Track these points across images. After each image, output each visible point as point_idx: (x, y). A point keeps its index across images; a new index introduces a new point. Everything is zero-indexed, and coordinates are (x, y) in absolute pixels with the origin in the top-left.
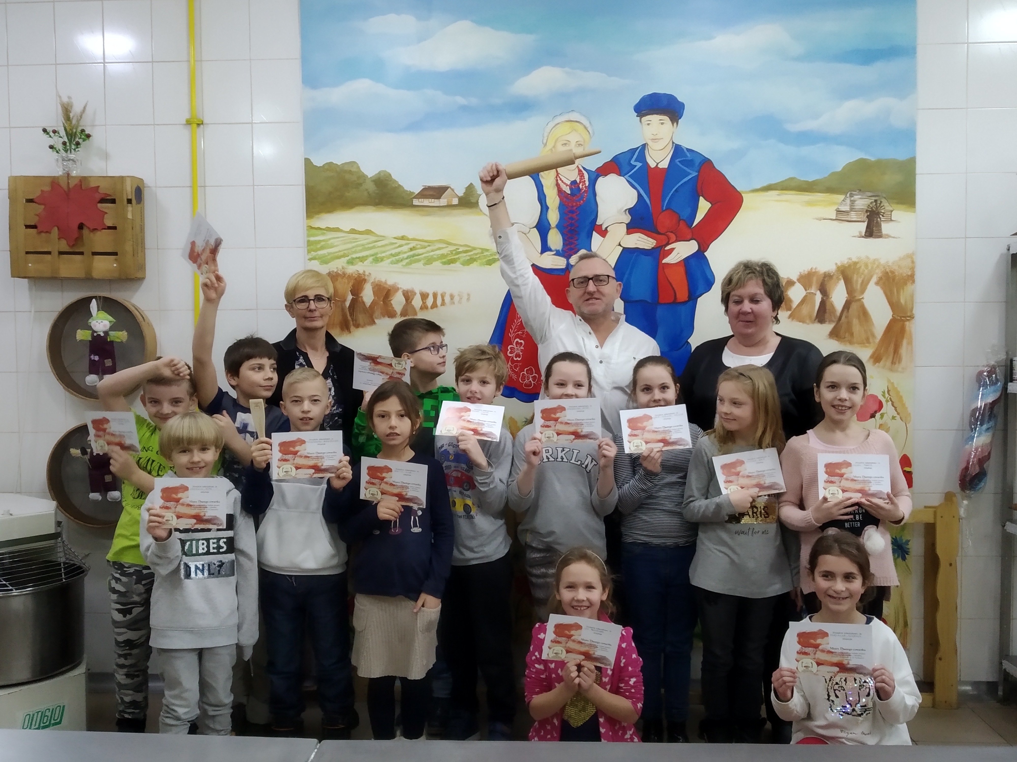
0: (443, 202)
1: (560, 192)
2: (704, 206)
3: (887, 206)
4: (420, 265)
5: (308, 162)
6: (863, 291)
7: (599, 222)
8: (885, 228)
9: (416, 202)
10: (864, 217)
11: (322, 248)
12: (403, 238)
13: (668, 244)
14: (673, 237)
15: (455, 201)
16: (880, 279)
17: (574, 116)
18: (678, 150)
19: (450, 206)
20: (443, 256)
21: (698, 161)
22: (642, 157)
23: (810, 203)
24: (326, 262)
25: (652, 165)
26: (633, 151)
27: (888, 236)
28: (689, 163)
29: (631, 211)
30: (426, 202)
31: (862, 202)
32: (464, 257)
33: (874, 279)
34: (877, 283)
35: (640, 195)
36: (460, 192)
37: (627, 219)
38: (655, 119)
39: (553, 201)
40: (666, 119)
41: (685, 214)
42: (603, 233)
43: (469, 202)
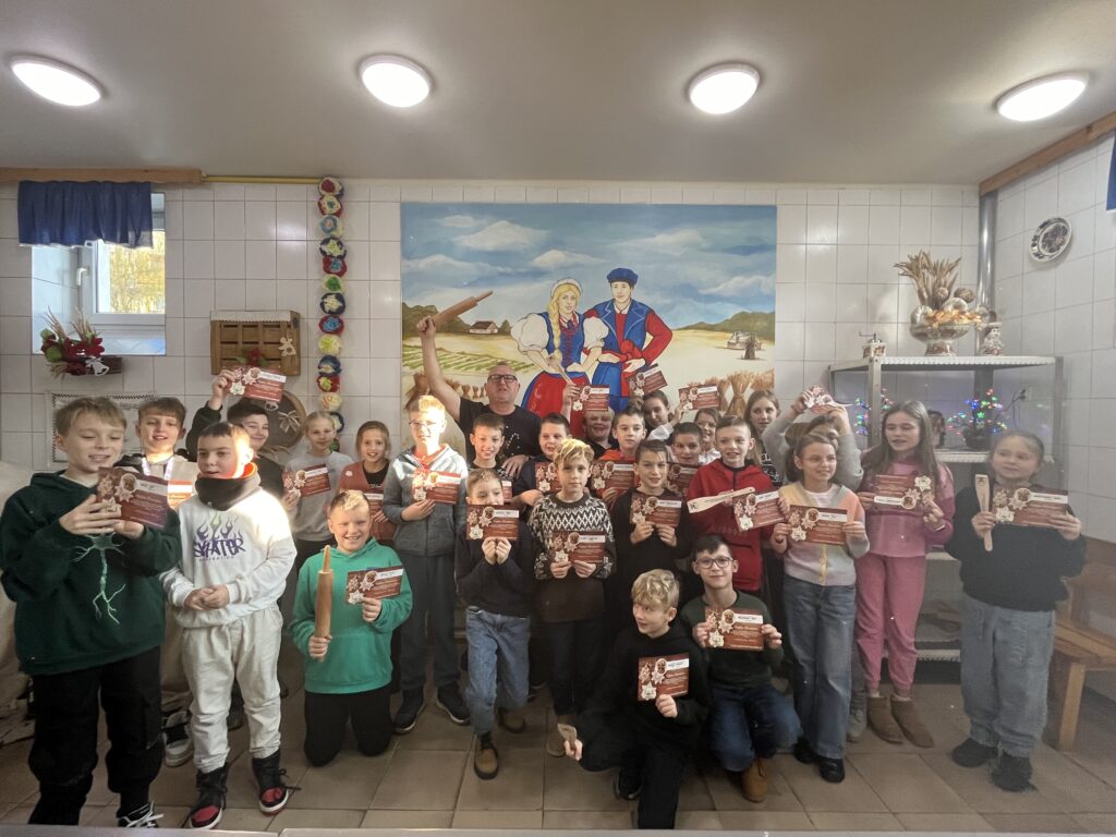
0: (488, 331)
1: (561, 327)
2: (649, 338)
3: (758, 341)
4: (473, 370)
5: (404, 304)
6: (743, 392)
7: (585, 346)
8: (757, 354)
9: (471, 331)
10: (744, 347)
11: (412, 358)
12: (463, 353)
13: (627, 360)
14: (630, 356)
15: (496, 331)
16: (754, 384)
17: (570, 281)
18: (633, 304)
19: (492, 334)
21: (646, 310)
22: (612, 307)
23: (713, 338)
24: (414, 368)
25: (618, 312)
26: (606, 303)
27: (758, 359)
28: (640, 311)
29: (604, 339)
30: (478, 331)
31: (743, 338)
33: (750, 384)
34: (752, 387)
35: (610, 330)
36: (499, 326)
37: (602, 344)
38: (620, 284)
39: (557, 332)
40: (627, 284)
41: (637, 343)
42: (588, 352)
43: (504, 331)
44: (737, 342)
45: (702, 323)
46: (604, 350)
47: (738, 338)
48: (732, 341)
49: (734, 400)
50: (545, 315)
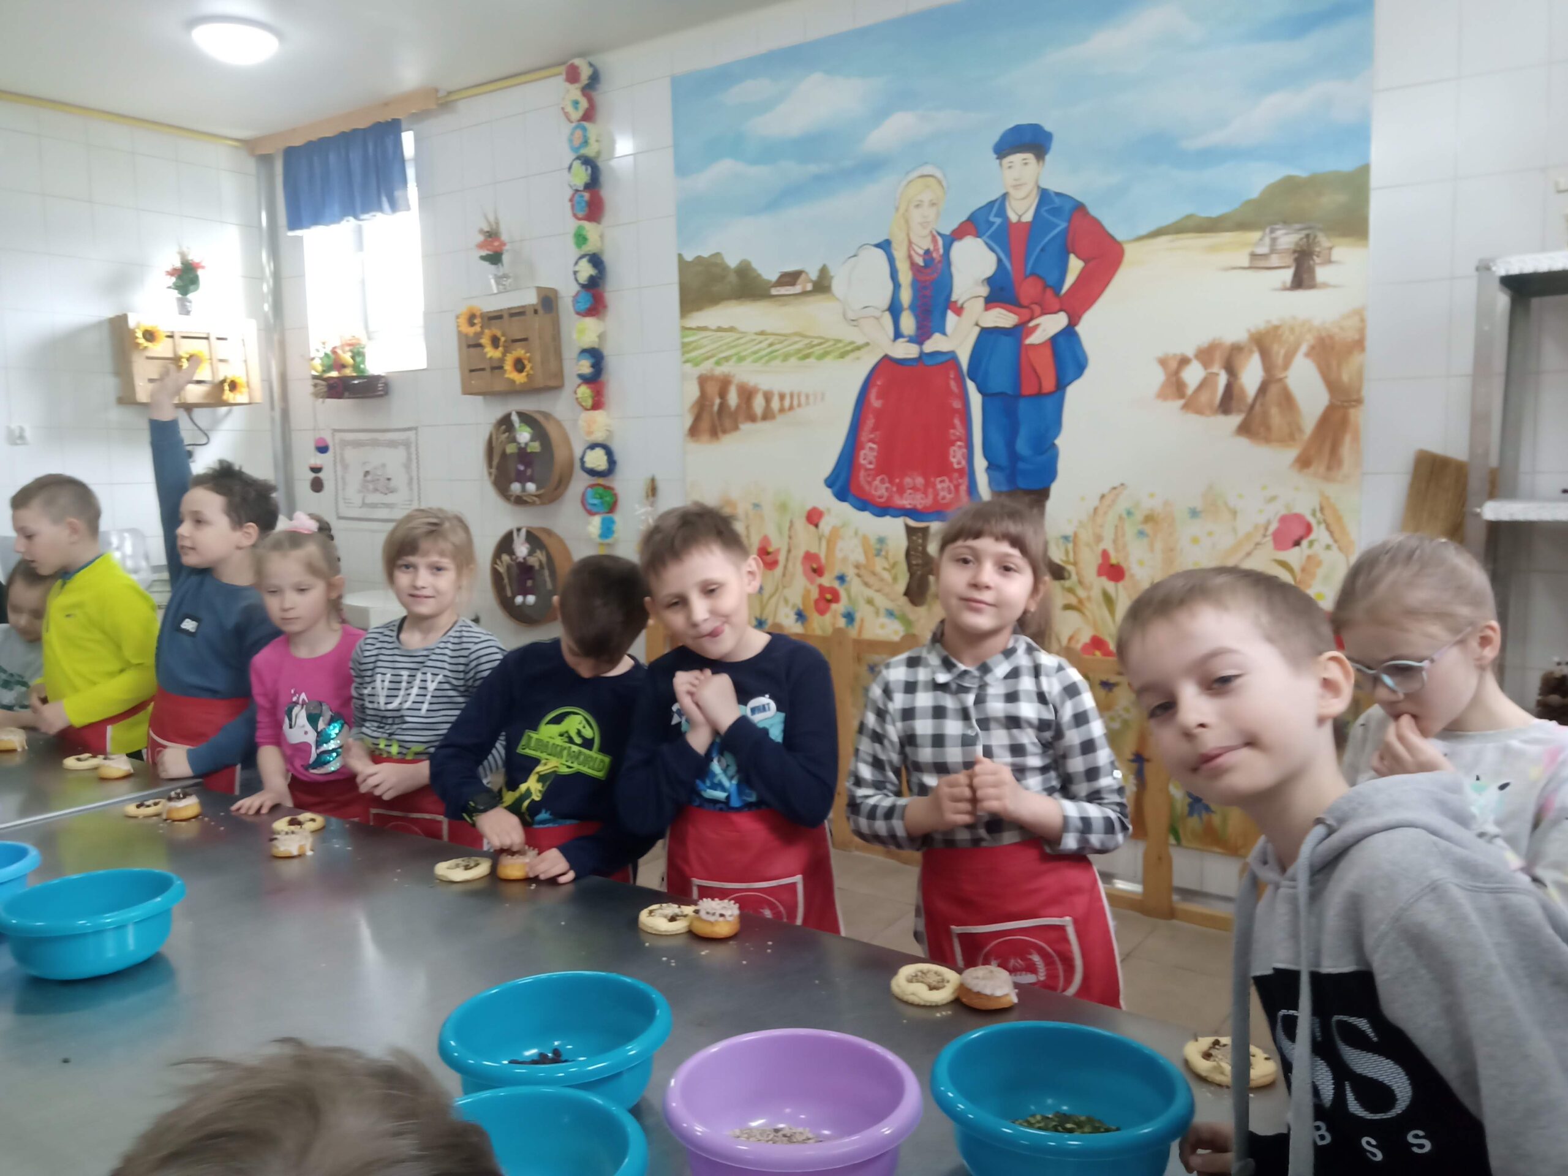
0: (797, 289)
1: (913, 265)
2: (1075, 265)
3: (1324, 241)
4: (777, 362)
5: (680, 256)
6: (1287, 365)
7: (954, 298)
8: (1322, 273)
9: (774, 292)
11: (695, 349)
12: (762, 333)
13: (1031, 319)
14: (1037, 309)
15: (809, 287)
16: (1312, 348)
18: (1045, 196)
19: (804, 293)
20: (799, 351)
21: (1068, 207)
22: (1002, 213)
23: (1213, 249)
24: (697, 365)
25: (1013, 218)
26: (991, 204)
27: (1325, 285)
28: (1056, 211)
29: (990, 281)
30: (783, 290)
31: (1288, 239)
32: (818, 350)
33: (1304, 348)
34: (1308, 355)
35: (999, 261)
36: (814, 275)
37: (984, 291)
38: (1017, 158)
39: (906, 277)
40: (1030, 157)
41: (1051, 279)
42: (959, 311)
43: (822, 286)
44: (1273, 250)
45: (1189, 217)
46: (991, 301)
47: (1274, 240)
48: (1263, 250)
49: (1263, 389)
50: (885, 246)
